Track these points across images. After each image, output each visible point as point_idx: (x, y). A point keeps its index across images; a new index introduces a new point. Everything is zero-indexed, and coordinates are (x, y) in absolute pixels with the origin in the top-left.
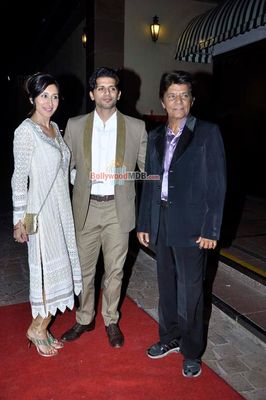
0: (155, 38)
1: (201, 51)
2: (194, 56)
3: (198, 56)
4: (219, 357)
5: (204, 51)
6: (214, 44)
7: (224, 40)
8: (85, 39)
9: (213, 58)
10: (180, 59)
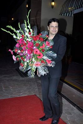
0: (52, 7)
1: (69, 12)
2: (67, 14)
3: (68, 14)
4: (69, 119)
5: (70, 12)
6: (74, 10)
7: (77, 9)
8: (27, 6)
9: (74, 14)
10: (62, 15)
